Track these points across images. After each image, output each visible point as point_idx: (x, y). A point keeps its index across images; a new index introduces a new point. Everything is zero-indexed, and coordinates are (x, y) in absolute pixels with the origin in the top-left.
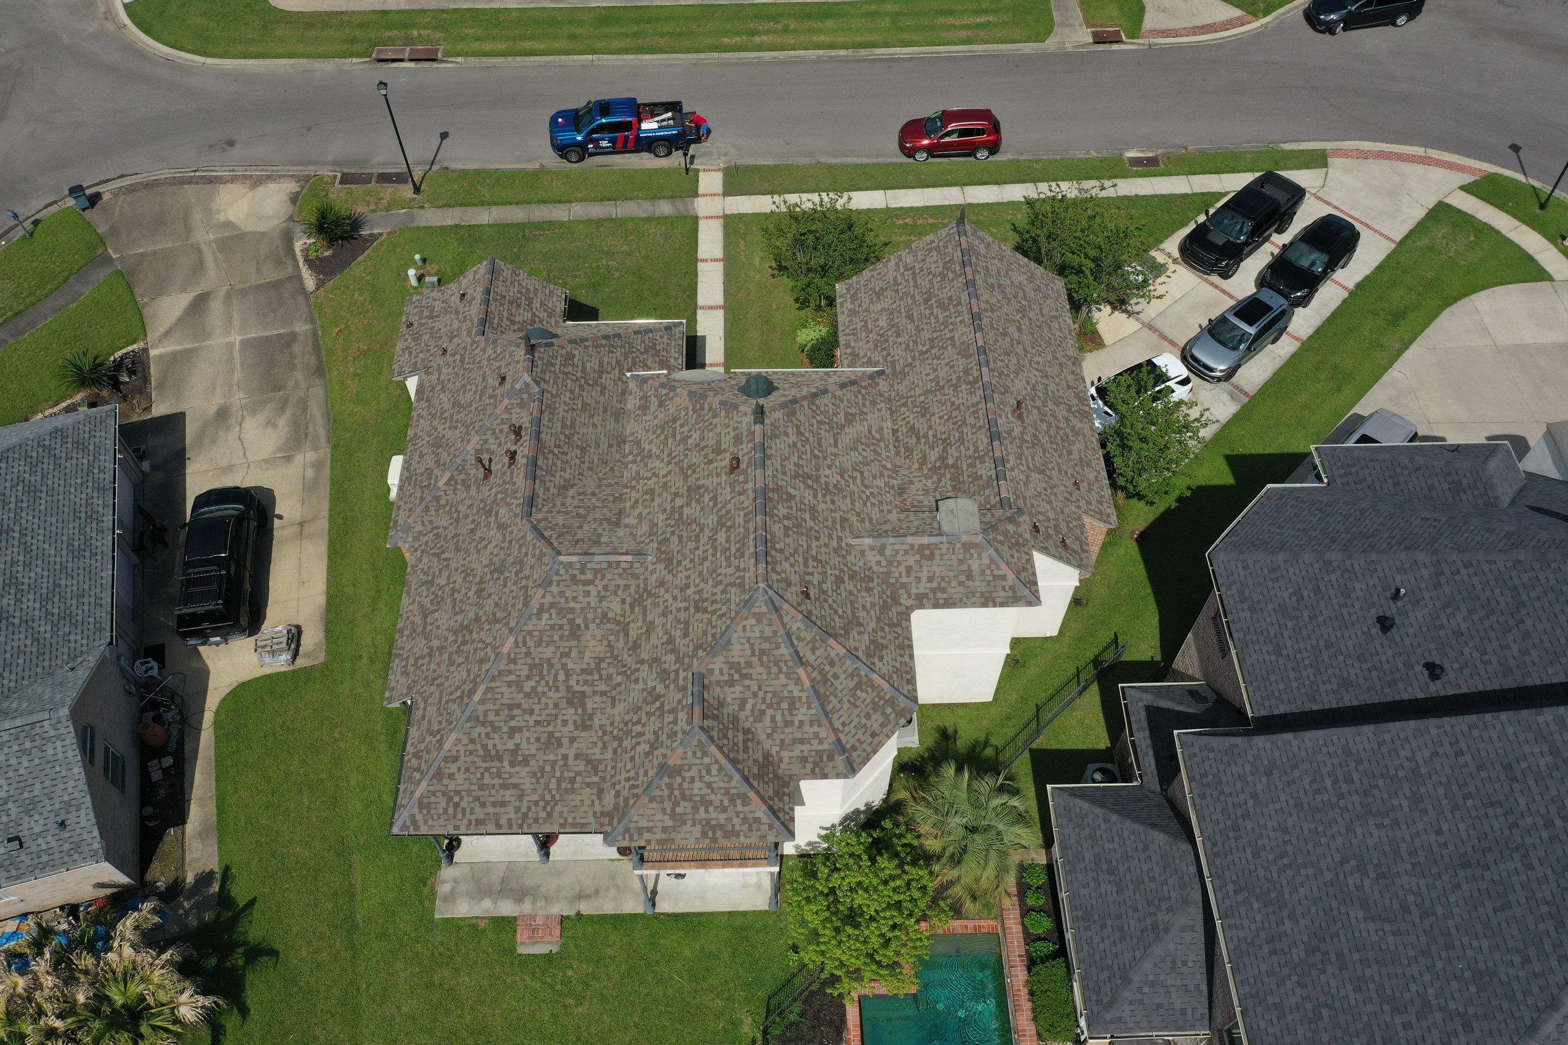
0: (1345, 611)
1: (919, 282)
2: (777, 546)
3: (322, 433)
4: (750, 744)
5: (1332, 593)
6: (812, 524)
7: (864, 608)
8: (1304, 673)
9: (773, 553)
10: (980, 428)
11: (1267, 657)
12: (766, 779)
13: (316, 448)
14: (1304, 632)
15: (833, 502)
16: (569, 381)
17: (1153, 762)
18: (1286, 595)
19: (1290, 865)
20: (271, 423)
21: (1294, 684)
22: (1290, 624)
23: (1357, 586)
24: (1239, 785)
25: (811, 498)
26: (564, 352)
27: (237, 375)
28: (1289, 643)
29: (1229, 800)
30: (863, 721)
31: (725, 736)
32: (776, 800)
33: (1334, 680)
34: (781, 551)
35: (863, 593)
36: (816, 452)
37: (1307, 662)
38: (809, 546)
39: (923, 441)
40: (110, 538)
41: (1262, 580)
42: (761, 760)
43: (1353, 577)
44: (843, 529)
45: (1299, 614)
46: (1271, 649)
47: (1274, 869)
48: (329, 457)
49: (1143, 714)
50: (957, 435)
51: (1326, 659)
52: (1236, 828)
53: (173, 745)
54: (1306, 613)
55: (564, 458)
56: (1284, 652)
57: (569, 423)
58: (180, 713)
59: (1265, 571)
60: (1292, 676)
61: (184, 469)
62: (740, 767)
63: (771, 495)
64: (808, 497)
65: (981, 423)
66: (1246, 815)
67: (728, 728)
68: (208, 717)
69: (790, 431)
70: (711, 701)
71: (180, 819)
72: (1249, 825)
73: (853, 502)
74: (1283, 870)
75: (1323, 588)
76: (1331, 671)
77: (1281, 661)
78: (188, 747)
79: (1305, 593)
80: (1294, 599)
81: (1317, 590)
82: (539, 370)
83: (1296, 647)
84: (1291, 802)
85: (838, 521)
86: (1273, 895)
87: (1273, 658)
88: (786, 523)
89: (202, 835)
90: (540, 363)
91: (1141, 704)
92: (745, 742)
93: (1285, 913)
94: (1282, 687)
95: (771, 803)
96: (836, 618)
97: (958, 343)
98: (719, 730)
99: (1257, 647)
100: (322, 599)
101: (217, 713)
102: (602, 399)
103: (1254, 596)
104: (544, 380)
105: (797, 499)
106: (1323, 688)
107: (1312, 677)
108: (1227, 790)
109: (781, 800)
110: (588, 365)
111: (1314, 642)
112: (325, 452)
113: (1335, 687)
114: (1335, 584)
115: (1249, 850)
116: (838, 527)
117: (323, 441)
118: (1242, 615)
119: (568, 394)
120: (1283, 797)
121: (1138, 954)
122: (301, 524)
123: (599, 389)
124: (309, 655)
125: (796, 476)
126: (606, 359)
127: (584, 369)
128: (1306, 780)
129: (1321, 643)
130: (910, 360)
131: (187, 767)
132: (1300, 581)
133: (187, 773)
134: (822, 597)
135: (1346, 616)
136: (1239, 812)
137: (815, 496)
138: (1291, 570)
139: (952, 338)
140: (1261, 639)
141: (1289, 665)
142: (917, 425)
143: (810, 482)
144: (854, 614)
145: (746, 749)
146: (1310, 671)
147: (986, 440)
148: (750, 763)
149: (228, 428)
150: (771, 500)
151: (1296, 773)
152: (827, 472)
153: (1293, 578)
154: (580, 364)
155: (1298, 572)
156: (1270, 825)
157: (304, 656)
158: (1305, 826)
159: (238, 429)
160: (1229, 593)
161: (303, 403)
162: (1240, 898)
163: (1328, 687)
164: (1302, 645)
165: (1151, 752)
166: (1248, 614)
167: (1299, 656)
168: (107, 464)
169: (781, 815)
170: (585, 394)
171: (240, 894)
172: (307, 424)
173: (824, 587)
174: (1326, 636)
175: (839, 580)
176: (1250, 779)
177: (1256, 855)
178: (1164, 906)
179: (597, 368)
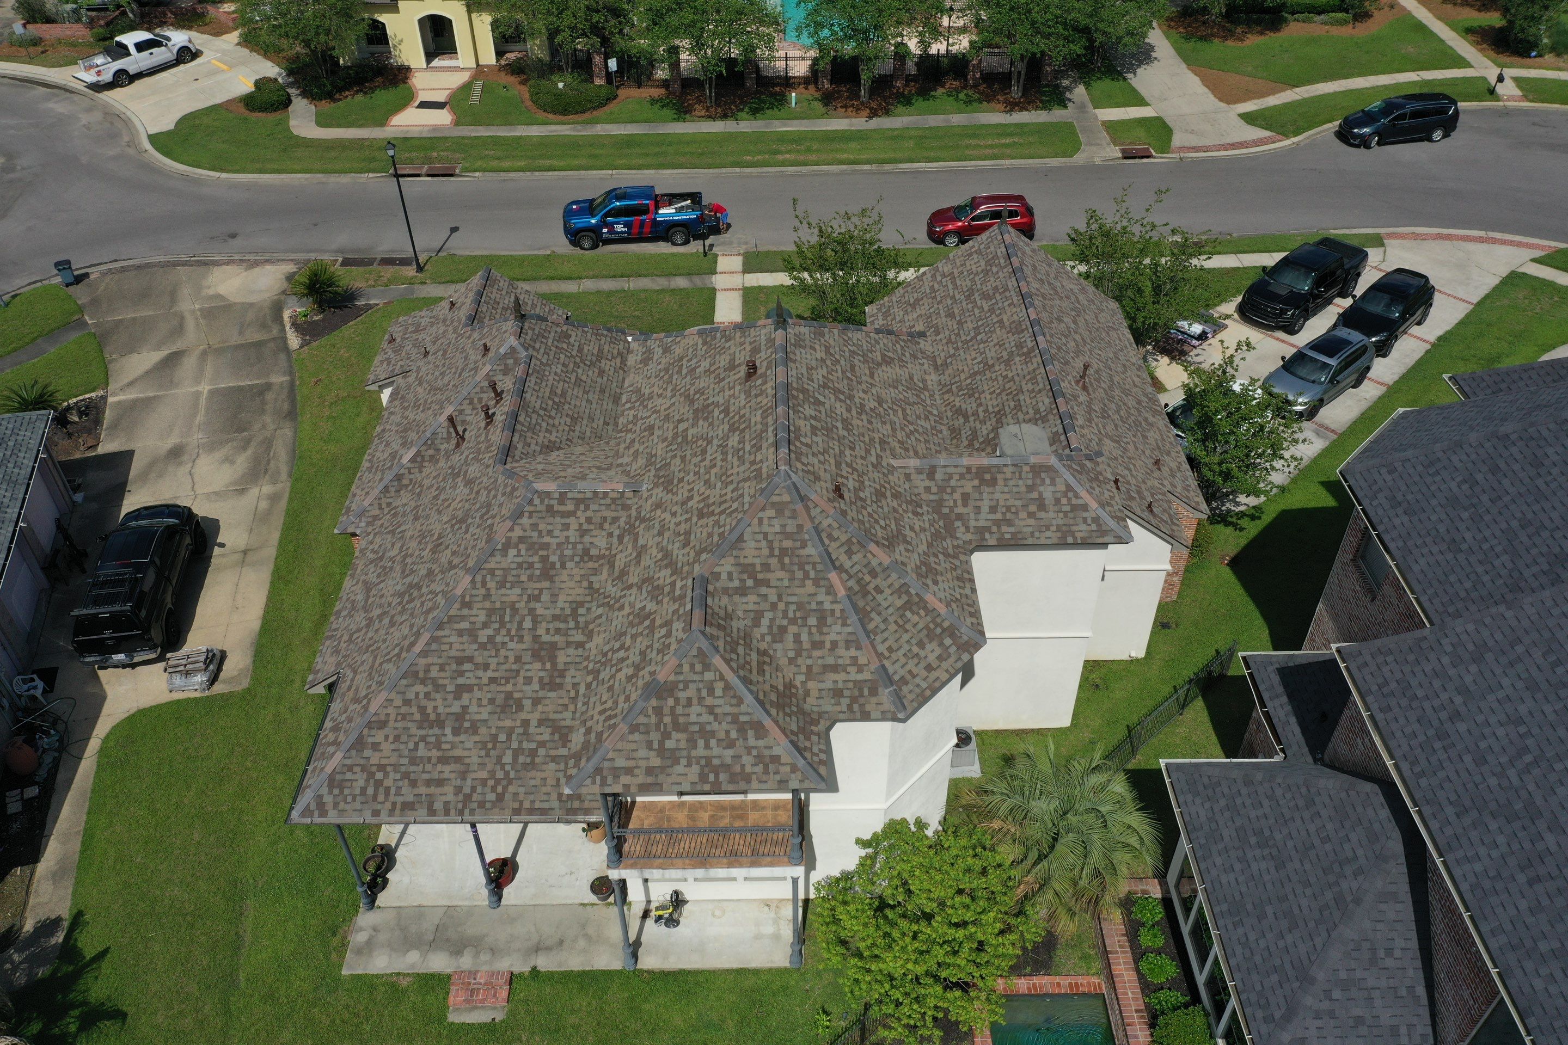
0: (1540, 482)
1: (958, 283)
2: (802, 439)
3: (284, 470)
4: (766, 667)
5: (1516, 467)
6: (846, 433)
7: (912, 529)
8: (1497, 562)
9: (798, 444)
10: (1040, 391)
11: (1440, 558)
12: (787, 710)
13: (274, 482)
14: (1487, 518)
15: (870, 422)
16: (562, 356)
17: (1297, 730)
18: (1453, 485)
19: (1536, 762)
20: (229, 460)
21: (1486, 578)
22: (1465, 515)
23: (1550, 451)
24: (1437, 684)
25: (844, 410)
26: (559, 330)
27: (200, 418)
28: (1468, 536)
29: (1426, 705)
30: (915, 649)
31: (734, 651)
32: (801, 737)
33: (1541, 560)
34: (807, 445)
35: (910, 515)
36: (849, 375)
37: (1498, 549)
38: (842, 452)
39: (972, 419)
40: (11, 529)
41: (1417, 479)
42: (781, 688)
43: (1542, 443)
44: (883, 449)
45: (1475, 501)
46: (1444, 547)
47: (1512, 773)
48: (288, 490)
49: (1276, 679)
50: (1012, 404)
51: (1525, 539)
52: (1442, 735)
53: (43, 774)
54: (1485, 498)
55: (551, 421)
56: (1464, 547)
57: (559, 392)
58: (61, 740)
59: (1420, 468)
60: (1480, 570)
61: (122, 500)
62: (754, 688)
63: (795, 393)
64: (840, 409)
65: (1041, 386)
66: (1456, 716)
67: (738, 644)
68: (94, 745)
69: (817, 347)
70: (716, 609)
71: (33, 855)
72: (1462, 727)
73: (894, 430)
74: (1527, 769)
75: (1502, 465)
76: (1534, 551)
77: (1461, 557)
78: (60, 777)
79: (1479, 477)
80: (1465, 487)
81: (1495, 470)
82: (528, 338)
83: (1479, 537)
84: (1520, 685)
85: (877, 440)
86: (1518, 806)
87: (1450, 556)
88: (813, 422)
89: (56, 876)
90: (530, 332)
91: (1270, 669)
92: (760, 664)
93: (1542, 825)
94: (1468, 585)
95: (795, 738)
96: (877, 527)
97: (1007, 324)
98: (726, 643)
99: (1425, 550)
100: (256, 625)
101: (106, 740)
102: (599, 380)
103: (1409, 497)
104: (534, 348)
105: (827, 406)
106: (1527, 573)
107: (1509, 565)
108: (1420, 693)
109: (808, 738)
110: (586, 348)
111: (1504, 526)
112: (284, 485)
113: (1545, 567)
114: (1519, 457)
115: (1467, 758)
116: (877, 446)
117: (284, 476)
118: (1397, 522)
119: (560, 366)
120: (1506, 682)
121: (1319, 942)
122: (245, 552)
123: (597, 370)
124: (229, 681)
125: (825, 386)
126: (606, 348)
127: (580, 350)
128: (1537, 654)
129: (1515, 524)
130: (952, 352)
131: (55, 799)
132: (1470, 465)
133: (53, 806)
134: (859, 503)
135: (1543, 487)
136: (1444, 715)
137: (849, 410)
138: (1455, 459)
139: (1001, 321)
140: (1429, 540)
141: (1473, 559)
142: (964, 407)
143: (842, 397)
144: (899, 531)
145: (761, 672)
146: (1505, 558)
147: (1047, 401)
148: (767, 687)
149: (180, 464)
150: (796, 398)
151: (1520, 649)
152: (862, 395)
153: (1459, 465)
154: (577, 344)
155: (1464, 457)
156: (1493, 720)
157: (224, 682)
158: (1548, 709)
159: (190, 465)
160: (1375, 503)
161: (268, 443)
162: (1467, 821)
163: (1535, 569)
164: (1487, 533)
165: (1293, 720)
166: (1405, 519)
167: (1485, 546)
168: (25, 461)
169: (808, 755)
170: (580, 371)
171: (88, 944)
172: (268, 462)
173: (862, 495)
174: (1519, 515)
175: (880, 494)
176: (1452, 672)
177: (1481, 761)
178: (1348, 870)
179: (595, 352)
